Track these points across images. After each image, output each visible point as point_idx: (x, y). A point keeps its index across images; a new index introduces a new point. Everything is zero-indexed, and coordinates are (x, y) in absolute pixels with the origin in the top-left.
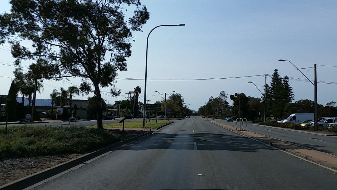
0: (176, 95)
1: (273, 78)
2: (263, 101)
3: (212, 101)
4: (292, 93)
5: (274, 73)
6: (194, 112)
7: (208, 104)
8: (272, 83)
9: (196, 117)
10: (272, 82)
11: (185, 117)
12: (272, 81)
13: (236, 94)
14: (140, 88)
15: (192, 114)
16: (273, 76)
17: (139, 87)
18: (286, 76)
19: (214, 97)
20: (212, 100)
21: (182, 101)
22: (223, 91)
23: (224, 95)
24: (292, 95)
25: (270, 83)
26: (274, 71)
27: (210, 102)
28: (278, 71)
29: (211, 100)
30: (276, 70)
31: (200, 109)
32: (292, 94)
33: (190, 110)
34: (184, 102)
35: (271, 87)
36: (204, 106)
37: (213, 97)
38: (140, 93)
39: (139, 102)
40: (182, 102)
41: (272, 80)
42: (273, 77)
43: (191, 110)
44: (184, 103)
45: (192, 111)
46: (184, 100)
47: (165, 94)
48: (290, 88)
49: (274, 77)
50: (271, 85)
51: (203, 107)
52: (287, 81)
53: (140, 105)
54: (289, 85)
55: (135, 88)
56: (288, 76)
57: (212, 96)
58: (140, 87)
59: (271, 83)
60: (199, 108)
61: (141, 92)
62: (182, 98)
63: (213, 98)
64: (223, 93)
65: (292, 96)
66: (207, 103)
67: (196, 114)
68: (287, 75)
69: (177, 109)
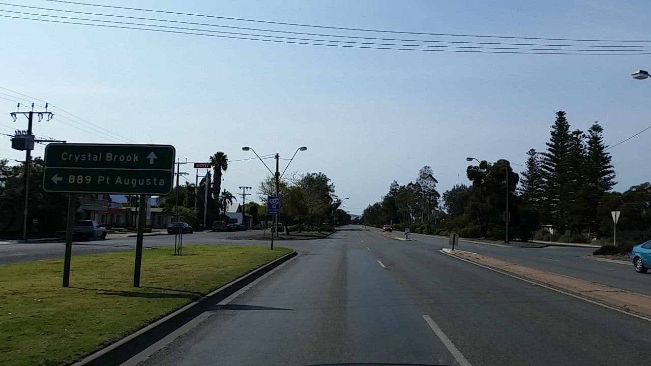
0: (315, 176)
1: (553, 133)
2: (523, 190)
3: (396, 192)
4: (610, 167)
5: (556, 120)
6: (354, 218)
7: (387, 198)
8: (551, 145)
9: (361, 227)
10: (551, 142)
11: (336, 228)
12: (551, 140)
13: (484, 164)
14: (225, 156)
15: (351, 221)
16: (553, 127)
17: (223, 154)
18: (595, 124)
19: (401, 184)
20: (395, 190)
21: (330, 190)
22: (428, 165)
23: (430, 176)
24: (611, 172)
25: (546, 143)
26: (557, 116)
27: (392, 195)
28: (565, 116)
29: (393, 191)
30: (561, 114)
31: (367, 211)
32: (612, 169)
33: (346, 212)
34: (334, 194)
35: (549, 154)
36: (376, 205)
37: (398, 183)
38: (225, 169)
39: (222, 190)
40: (330, 193)
41: (551, 137)
42: (554, 130)
43: (348, 213)
44: (334, 196)
45: (349, 216)
46: (334, 187)
47: (277, 157)
48: (605, 154)
49: (558, 130)
50: (550, 150)
51: (374, 206)
52: (599, 136)
53: (225, 201)
54: (603, 148)
55: (213, 155)
56: (600, 124)
57: (396, 182)
58: (225, 154)
59: (548, 144)
60: (365, 208)
61: (228, 166)
62: (329, 183)
63: (398, 185)
64: (426, 172)
65: (611, 175)
66: (385, 197)
67: (357, 221)
68: (596, 122)
69: (315, 208)
